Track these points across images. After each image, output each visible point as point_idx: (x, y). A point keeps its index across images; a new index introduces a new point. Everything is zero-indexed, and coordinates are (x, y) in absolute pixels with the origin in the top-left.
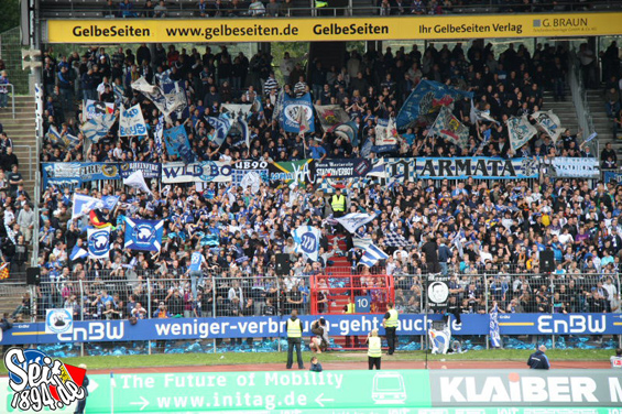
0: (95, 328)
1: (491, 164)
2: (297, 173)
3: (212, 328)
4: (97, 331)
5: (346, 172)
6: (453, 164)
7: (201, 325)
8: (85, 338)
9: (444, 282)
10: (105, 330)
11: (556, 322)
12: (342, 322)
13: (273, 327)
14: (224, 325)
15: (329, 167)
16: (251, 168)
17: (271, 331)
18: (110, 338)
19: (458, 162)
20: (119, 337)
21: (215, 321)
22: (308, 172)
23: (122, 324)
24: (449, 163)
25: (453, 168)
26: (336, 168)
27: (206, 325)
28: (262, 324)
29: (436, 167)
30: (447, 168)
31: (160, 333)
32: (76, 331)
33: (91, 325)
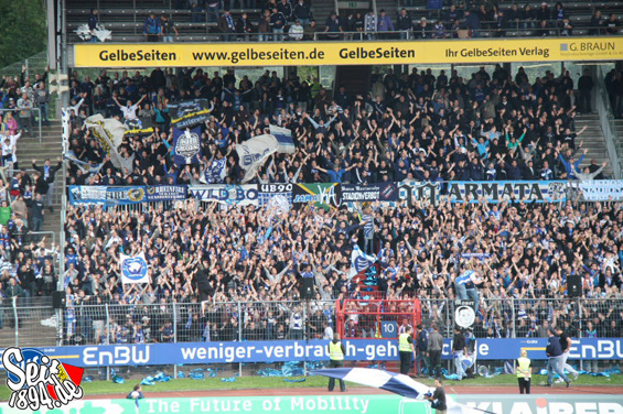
0: (120, 352)
1: (518, 188)
2: (323, 195)
3: (238, 352)
4: (122, 355)
5: (372, 195)
6: (480, 188)
7: (227, 349)
8: (111, 362)
9: (471, 306)
10: (131, 355)
11: (584, 348)
12: (368, 347)
13: (299, 351)
14: (249, 349)
15: (356, 191)
16: (278, 191)
17: (296, 355)
18: (137, 362)
19: (485, 186)
20: (145, 361)
21: (240, 345)
22: (334, 195)
23: (147, 348)
24: (476, 186)
25: (479, 192)
26: (362, 192)
27: (232, 349)
28: (287, 348)
29: (462, 191)
30: (473, 191)
31: (185, 357)
32: (102, 354)
33: (117, 349)
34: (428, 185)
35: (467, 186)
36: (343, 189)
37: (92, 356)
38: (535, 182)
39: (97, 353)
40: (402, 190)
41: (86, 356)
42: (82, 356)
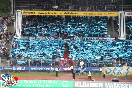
0: (19, 68)
1: (95, 39)
2: (60, 39)
3: (41, 69)
4: (20, 68)
5: (69, 39)
6: (89, 39)
7: (39, 68)
8: (18, 70)
9: (83, 61)
10: (21, 68)
12: (64, 68)
13: (52, 69)
14: (43, 68)
15: (66, 38)
16: (52, 38)
17: (51, 69)
18: (22, 70)
19: (90, 38)
20: (24, 70)
21: (41, 67)
22: (62, 39)
23: (24, 67)
24: (88, 38)
26: (67, 39)
27: (40, 68)
28: (50, 68)
30: (87, 39)
31: (31, 69)
32: (16, 68)
33: (19, 67)
34: (79, 38)
35: (86, 38)
36: (64, 38)
37: (14, 69)
38: (99, 38)
39: (15, 68)
40: (75, 38)
41: (13, 69)
42: (12, 69)
